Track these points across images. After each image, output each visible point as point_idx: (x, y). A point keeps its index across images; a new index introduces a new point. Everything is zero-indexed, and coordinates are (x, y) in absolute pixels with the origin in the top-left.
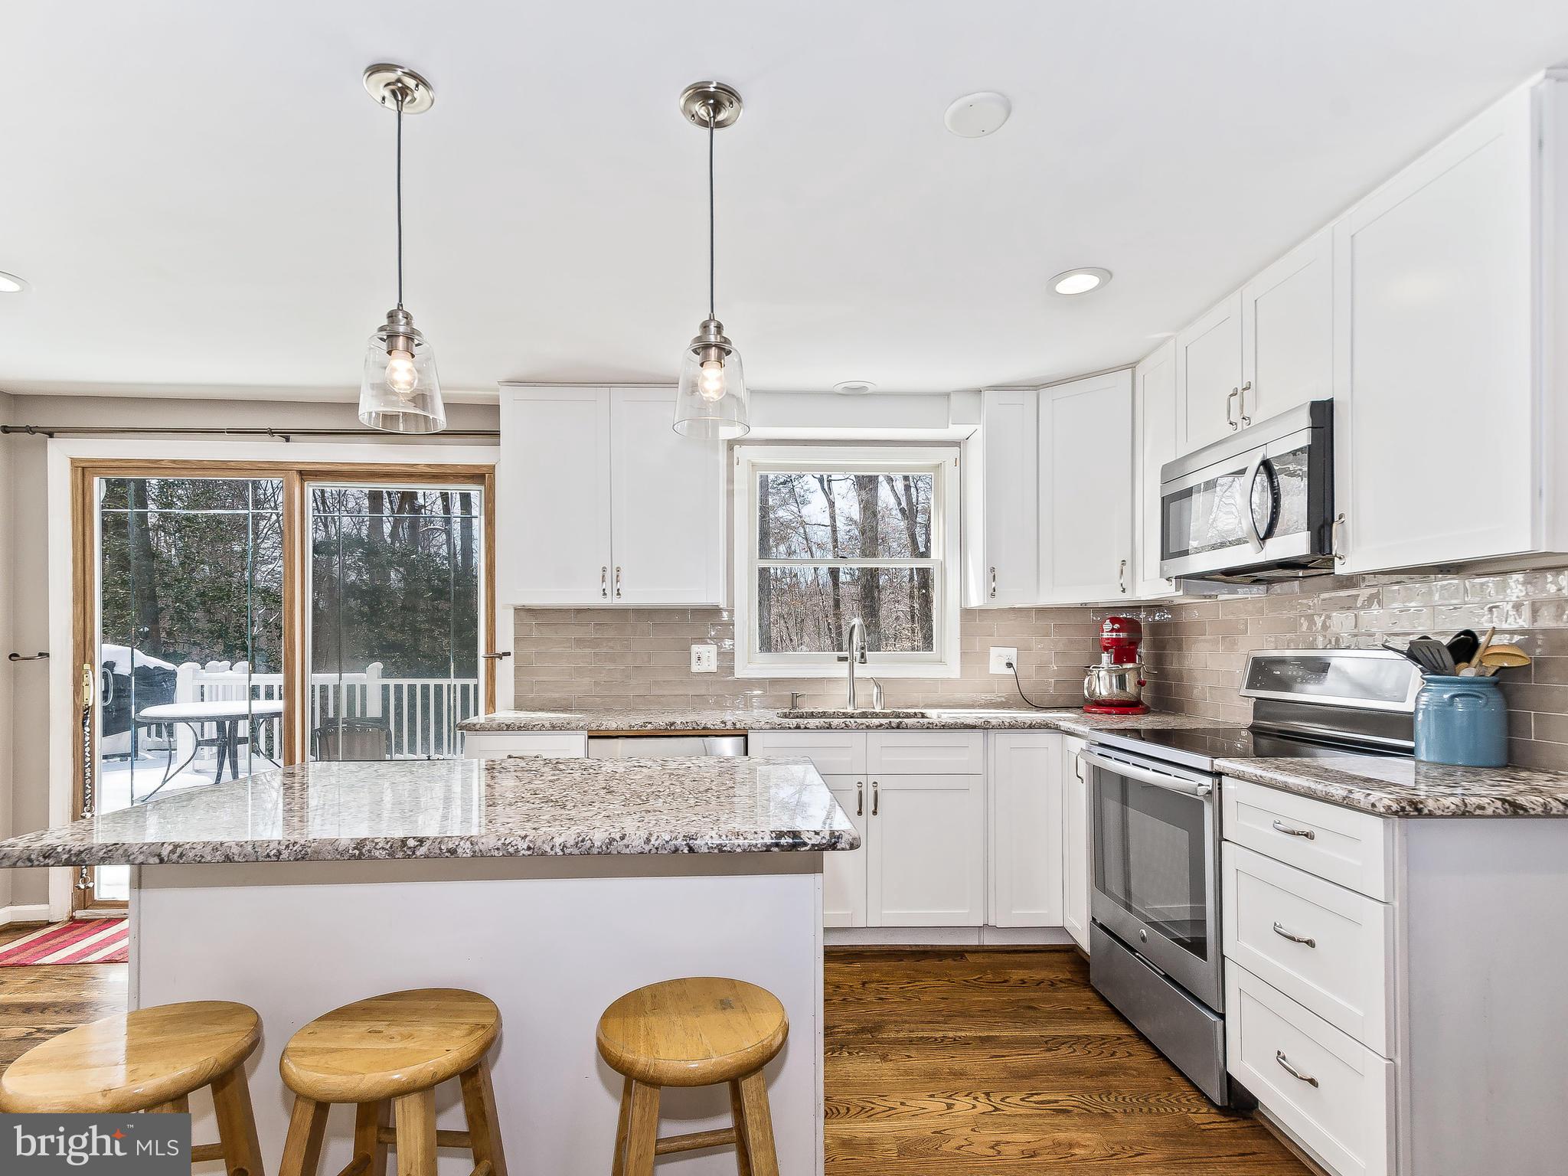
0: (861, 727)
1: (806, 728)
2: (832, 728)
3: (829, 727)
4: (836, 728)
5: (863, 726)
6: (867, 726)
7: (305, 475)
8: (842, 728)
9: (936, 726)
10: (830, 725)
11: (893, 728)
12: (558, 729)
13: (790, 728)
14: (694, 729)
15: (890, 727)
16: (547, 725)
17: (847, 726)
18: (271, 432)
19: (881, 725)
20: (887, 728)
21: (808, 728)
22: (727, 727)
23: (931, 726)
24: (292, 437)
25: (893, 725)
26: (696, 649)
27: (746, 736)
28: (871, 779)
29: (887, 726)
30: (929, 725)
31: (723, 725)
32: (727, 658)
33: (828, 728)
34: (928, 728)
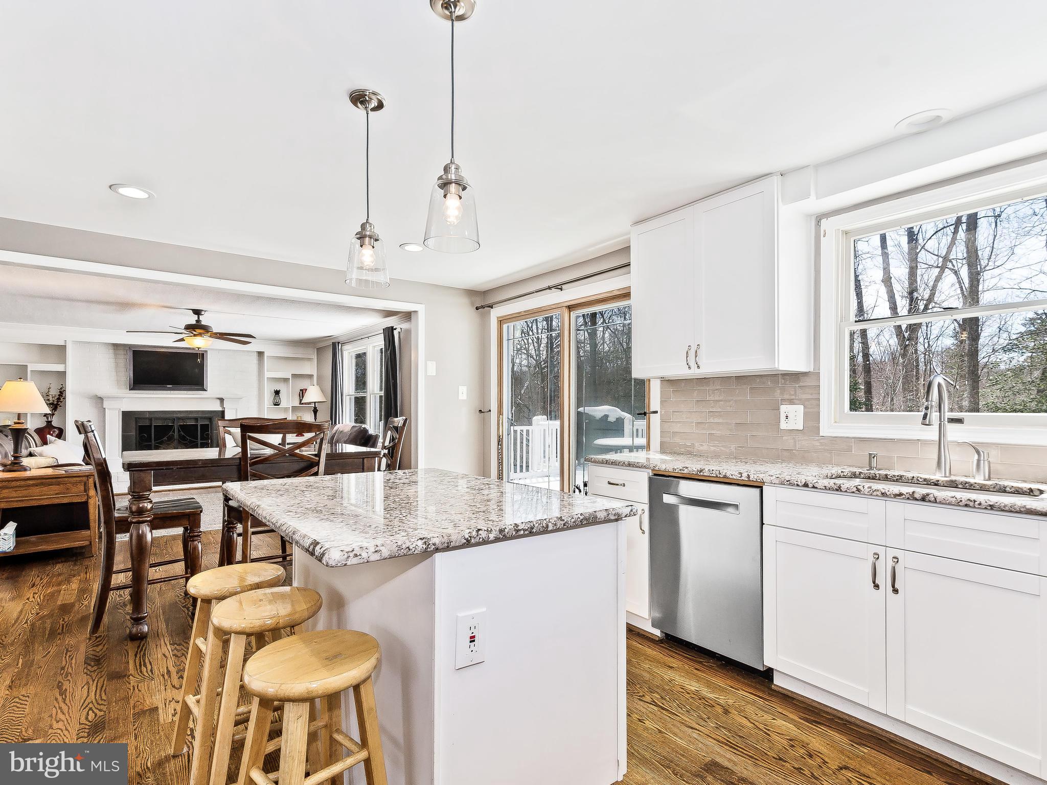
0: (875, 493)
1: (814, 487)
2: (841, 491)
3: (839, 489)
4: (846, 491)
5: (879, 493)
6: (882, 494)
7: (571, 308)
8: (853, 492)
9: (980, 504)
10: (840, 487)
11: (916, 499)
12: (631, 466)
13: (798, 485)
14: (717, 477)
15: (912, 497)
16: (626, 463)
17: (858, 490)
18: (549, 288)
19: (901, 494)
20: (908, 498)
21: (816, 488)
22: (742, 478)
23: (971, 504)
24: (564, 287)
25: (917, 496)
26: (784, 408)
27: (761, 488)
28: (892, 553)
29: (908, 496)
30: (968, 503)
31: (740, 476)
32: (813, 417)
33: (837, 490)
34: (966, 505)
